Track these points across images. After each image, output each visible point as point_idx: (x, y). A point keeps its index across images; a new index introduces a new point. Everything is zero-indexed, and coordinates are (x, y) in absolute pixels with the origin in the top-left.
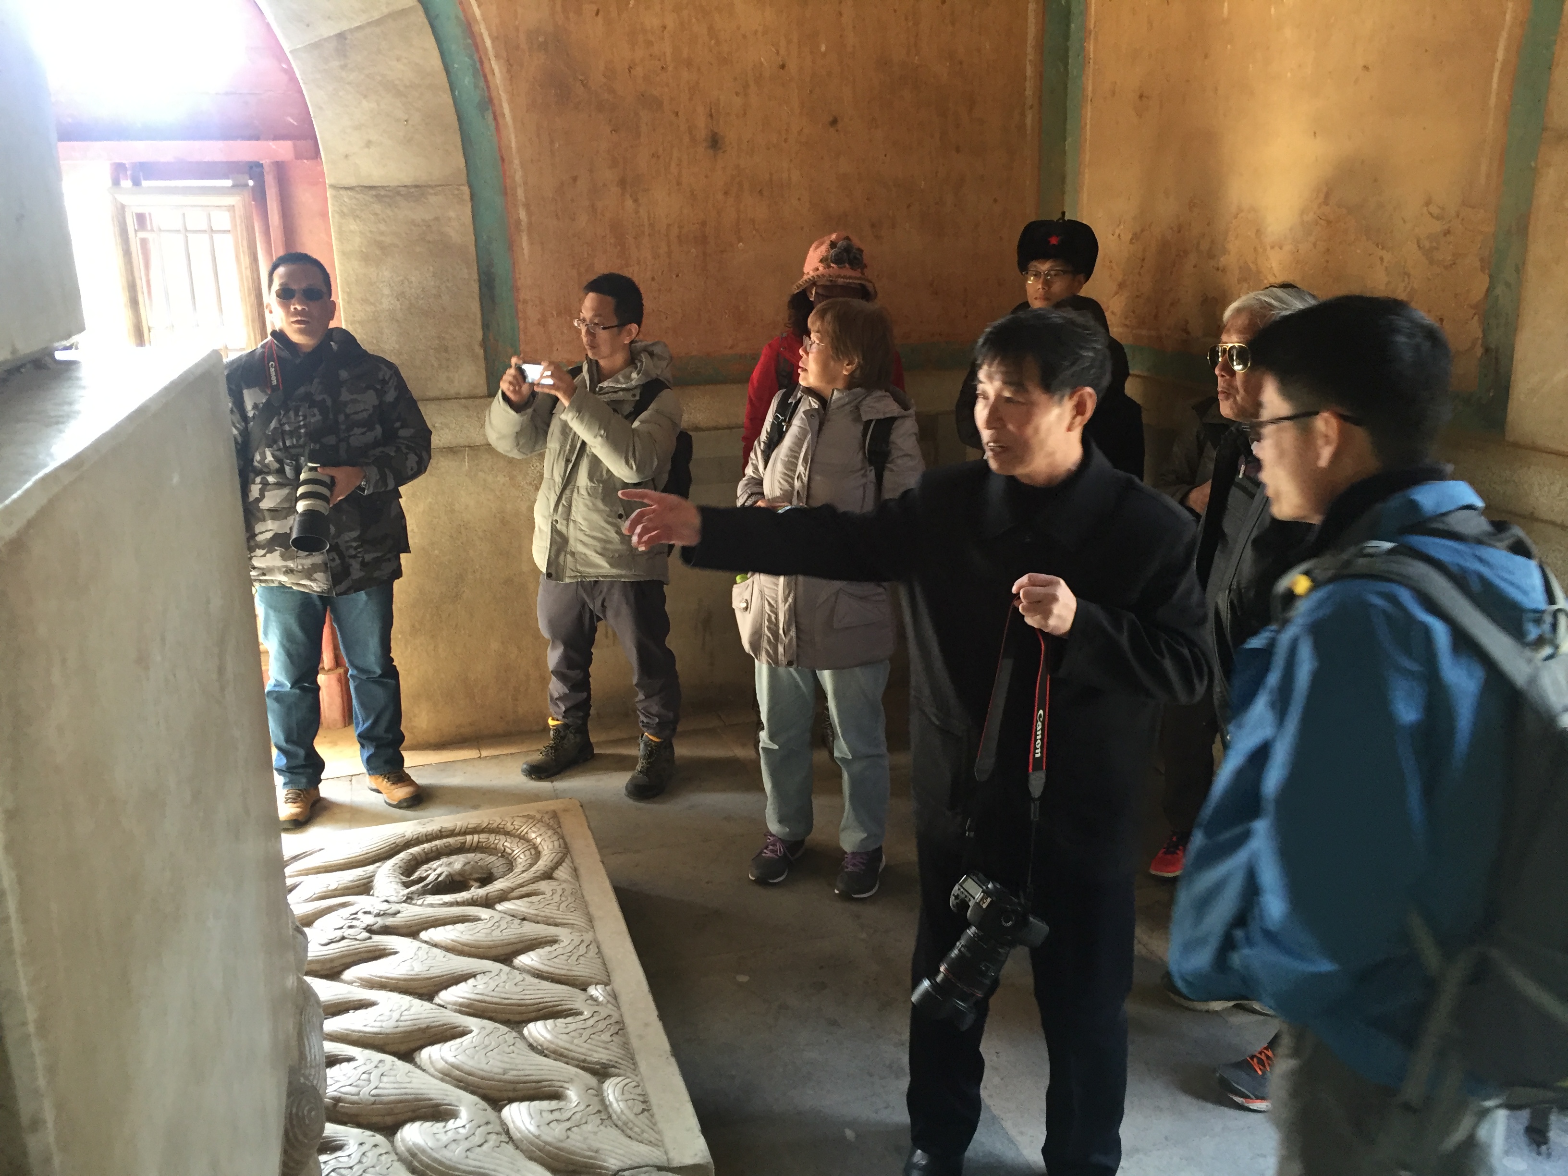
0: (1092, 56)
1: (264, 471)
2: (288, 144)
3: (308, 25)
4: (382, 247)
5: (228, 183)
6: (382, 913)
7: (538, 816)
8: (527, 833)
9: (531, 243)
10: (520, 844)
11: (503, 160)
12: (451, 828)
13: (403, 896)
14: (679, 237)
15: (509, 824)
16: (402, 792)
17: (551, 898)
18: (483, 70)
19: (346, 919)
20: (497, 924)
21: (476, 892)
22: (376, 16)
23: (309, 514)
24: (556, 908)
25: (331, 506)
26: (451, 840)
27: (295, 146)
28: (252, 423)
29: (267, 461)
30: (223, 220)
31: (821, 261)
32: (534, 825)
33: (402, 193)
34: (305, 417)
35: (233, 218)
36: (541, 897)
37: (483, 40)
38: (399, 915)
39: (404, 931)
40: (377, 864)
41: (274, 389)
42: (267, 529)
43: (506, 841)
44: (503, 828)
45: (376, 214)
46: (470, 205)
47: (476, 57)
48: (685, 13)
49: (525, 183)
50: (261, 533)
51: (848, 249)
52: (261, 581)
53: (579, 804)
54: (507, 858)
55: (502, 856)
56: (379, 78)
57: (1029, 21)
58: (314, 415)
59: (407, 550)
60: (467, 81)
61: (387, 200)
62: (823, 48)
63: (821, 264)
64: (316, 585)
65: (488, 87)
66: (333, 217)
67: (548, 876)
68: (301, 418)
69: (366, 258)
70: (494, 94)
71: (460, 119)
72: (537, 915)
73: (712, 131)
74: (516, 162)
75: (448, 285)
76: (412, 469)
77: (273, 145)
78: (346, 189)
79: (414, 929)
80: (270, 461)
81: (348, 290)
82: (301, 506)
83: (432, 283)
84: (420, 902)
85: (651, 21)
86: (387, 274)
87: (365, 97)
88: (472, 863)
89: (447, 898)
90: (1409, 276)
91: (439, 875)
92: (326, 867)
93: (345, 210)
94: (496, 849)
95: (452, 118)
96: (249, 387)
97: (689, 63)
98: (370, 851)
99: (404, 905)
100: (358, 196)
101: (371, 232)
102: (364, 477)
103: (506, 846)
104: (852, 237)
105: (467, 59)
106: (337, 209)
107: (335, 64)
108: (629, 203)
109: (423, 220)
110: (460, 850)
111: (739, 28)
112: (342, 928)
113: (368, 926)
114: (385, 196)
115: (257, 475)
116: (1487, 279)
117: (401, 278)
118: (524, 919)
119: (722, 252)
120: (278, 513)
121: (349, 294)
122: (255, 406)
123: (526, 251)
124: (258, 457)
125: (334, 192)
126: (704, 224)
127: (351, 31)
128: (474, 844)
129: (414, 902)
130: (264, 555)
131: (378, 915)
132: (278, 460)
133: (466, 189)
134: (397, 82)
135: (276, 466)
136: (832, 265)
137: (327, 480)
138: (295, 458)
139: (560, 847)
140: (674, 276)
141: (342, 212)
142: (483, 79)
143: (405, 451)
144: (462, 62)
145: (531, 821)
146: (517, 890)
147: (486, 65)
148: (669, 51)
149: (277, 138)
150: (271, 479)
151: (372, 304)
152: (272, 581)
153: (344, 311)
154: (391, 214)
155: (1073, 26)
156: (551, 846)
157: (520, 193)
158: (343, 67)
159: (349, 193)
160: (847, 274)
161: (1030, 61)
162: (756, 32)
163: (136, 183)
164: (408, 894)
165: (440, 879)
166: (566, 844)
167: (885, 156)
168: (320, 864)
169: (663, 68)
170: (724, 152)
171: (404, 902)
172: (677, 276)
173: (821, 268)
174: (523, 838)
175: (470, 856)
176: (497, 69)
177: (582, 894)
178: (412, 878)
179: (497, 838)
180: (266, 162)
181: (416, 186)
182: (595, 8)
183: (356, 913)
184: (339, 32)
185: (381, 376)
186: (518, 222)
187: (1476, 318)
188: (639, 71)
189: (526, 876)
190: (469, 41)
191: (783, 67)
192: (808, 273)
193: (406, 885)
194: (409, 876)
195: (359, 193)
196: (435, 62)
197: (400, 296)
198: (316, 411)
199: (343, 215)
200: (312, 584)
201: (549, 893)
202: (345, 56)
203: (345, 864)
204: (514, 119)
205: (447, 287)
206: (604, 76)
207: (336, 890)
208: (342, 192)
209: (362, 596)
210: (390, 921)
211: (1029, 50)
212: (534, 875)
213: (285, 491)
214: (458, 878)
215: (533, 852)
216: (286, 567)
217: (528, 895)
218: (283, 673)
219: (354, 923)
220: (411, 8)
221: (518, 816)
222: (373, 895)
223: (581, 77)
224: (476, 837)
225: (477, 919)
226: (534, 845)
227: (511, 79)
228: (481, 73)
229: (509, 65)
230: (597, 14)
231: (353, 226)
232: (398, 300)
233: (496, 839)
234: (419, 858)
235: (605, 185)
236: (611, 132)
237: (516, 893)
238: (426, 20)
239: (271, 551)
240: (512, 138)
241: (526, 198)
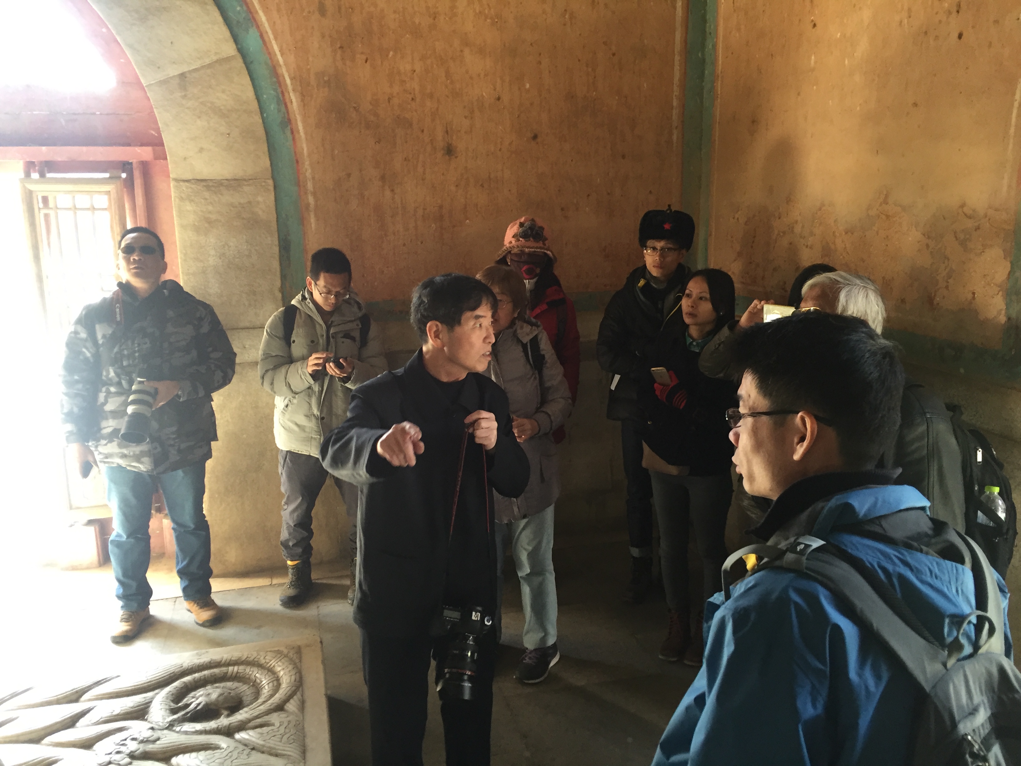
0: (719, 93)
1: (109, 383)
2: (149, 149)
3: (159, 68)
4: (209, 222)
5: (107, 175)
6: (145, 740)
7: (285, 651)
8: (274, 666)
9: (317, 220)
10: (267, 677)
11: (297, 162)
12: (219, 660)
13: (167, 722)
14: (423, 216)
15: (262, 658)
16: (206, 615)
17: (277, 730)
18: (284, 99)
19: (118, 744)
20: (230, 754)
21: (223, 721)
22: (207, 61)
23: (135, 415)
24: (279, 740)
25: (153, 409)
26: (216, 671)
27: (154, 150)
28: (101, 349)
29: (110, 376)
30: (102, 201)
31: (513, 237)
32: (280, 660)
33: (224, 184)
34: (139, 345)
35: (110, 200)
36: (270, 728)
37: (284, 78)
38: (158, 742)
39: (160, 756)
40: (157, 691)
41: (118, 323)
42: (109, 425)
43: (258, 673)
44: (258, 661)
45: (206, 199)
46: (273, 194)
47: (279, 90)
48: (429, 62)
49: (313, 178)
50: (105, 428)
51: (531, 228)
52: (105, 462)
53: (319, 640)
54: (257, 687)
55: (253, 685)
56: (209, 105)
57: (675, 68)
58: (146, 343)
59: (215, 438)
60: (272, 107)
61: (213, 189)
62: (528, 86)
63: (513, 239)
64: (143, 467)
65: (288, 112)
66: (175, 200)
67: (280, 708)
68: (136, 345)
69: (197, 230)
70: (292, 116)
71: (267, 133)
72: (263, 746)
73: (448, 143)
74: (307, 163)
75: (257, 248)
76: (218, 382)
77: (138, 150)
78: (184, 181)
79: (167, 755)
80: (113, 376)
81: (184, 252)
82: (130, 409)
83: (245, 247)
84: (178, 729)
85: (405, 66)
86: (213, 240)
87: (199, 117)
88: (225, 694)
89: (198, 726)
90: (948, 259)
91: (199, 704)
92: (117, 693)
93: (183, 195)
94: (249, 678)
95: (261, 132)
96: (100, 322)
97: (431, 96)
98: (153, 679)
99: (166, 732)
100: (193, 186)
101: (202, 211)
102: (180, 389)
103: (257, 677)
104: (536, 219)
105: (272, 92)
106: (177, 195)
107: (178, 94)
108: (388, 193)
109: (240, 204)
110: (223, 678)
111: (467, 72)
112: (111, 753)
113: (131, 752)
114: (213, 186)
115: (104, 386)
116: (1009, 265)
117: (223, 243)
118: (253, 749)
119: (454, 226)
120: (118, 414)
121: (185, 254)
122: (104, 336)
123: (313, 225)
124: (104, 373)
125: (176, 183)
126: (441, 207)
127: (190, 72)
128: (234, 674)
129: (174, 728)
130: (106, 445)
131: (142, 742)
132: (117, 375)
133: (271, 182)
134: (222, 108)
135: (116, 379)
136: (521, 239)
137: (152, 391)
138: (129, 374)
139: (295, 681)
140: (419, 243)
141: (182, 197)
142: (284, 106)
143: (213, 369)
144: (269, 93)
145: (279, 655)
146: (253, 722)
147: (286, 94)
148: (417, 88)
149: (142, 145)
150: (113, 389)
151: (201, 261)
152: (113, 463)
153: (182, 267)
154: (216, 199)
155: (706, 72)
156: (288, 681)
157: (310, 186)
158: (184, 97)
159: (187, 184)
160: (531, 246)
161: (676, 96)
162: (479, 75)
163: (42, 175)
164: (171, 721)
165: (198, 708)
166: (301, 678)
167: (572, 160)
168: (115, 690)
169: (413, 99)
170: (456, 157)
171: (167, 728)
172: (422, 243)
173: (513, 242)
174: (271, 671)
175: (229, 684)
176: (294, 99)
177: (303, 726)
178: (180, 705)
179: (252, 669)
180: (134, 161)
181: (235, 180)
182: (365, 57)
183: (125, 740)
184: (181, 72)
185: (198, 315)
186: (308, 205)
187: (1001, 293)
188: (396, 101)
189: (263, 708)
190: (275, 79)
191: (499, 99)
192: (506, 245)
193: (174, 711)
194: (177, 703)
195: (194, 184)
196: (250, 93)
197: (222, 256)
198: (147, 340)
199: (181, 199)
200: (140, 466)
201: (277, 724)
202: (185, 89)
203: (132, 690)
204: (306, 133)
205: (256, 250)
206: (371, 103)
207: (118, 715)
208: (182, 183)
209: (180, 473)
210: (150, 747)
211: (675, 88)
212: (269, 708)
213: (123, 398)
214: (213, 707)
215: (275, 683)
216: (122, 453)
217: (261, 726)
218: (121, 528)
219: (123, 749)
220: (233, 57)
221: (270, 651)
222: (146, 720)
223: (355, 105)
224: (236, 668)
225: (215, 747)
226: (278, 677)
227: (304, 105)
228: (282, 101)
229: (303, 96)
230: (366, 62)
231: (189, 207)
232: (220, 259)
233: (250, 671)
234: (189, 686)
235: (370, 180)
236: (375, 143)
237: (252, 724)
238: (243, 65)
239: (111, 441)
240: (304, 147)
241: (314, 188)
